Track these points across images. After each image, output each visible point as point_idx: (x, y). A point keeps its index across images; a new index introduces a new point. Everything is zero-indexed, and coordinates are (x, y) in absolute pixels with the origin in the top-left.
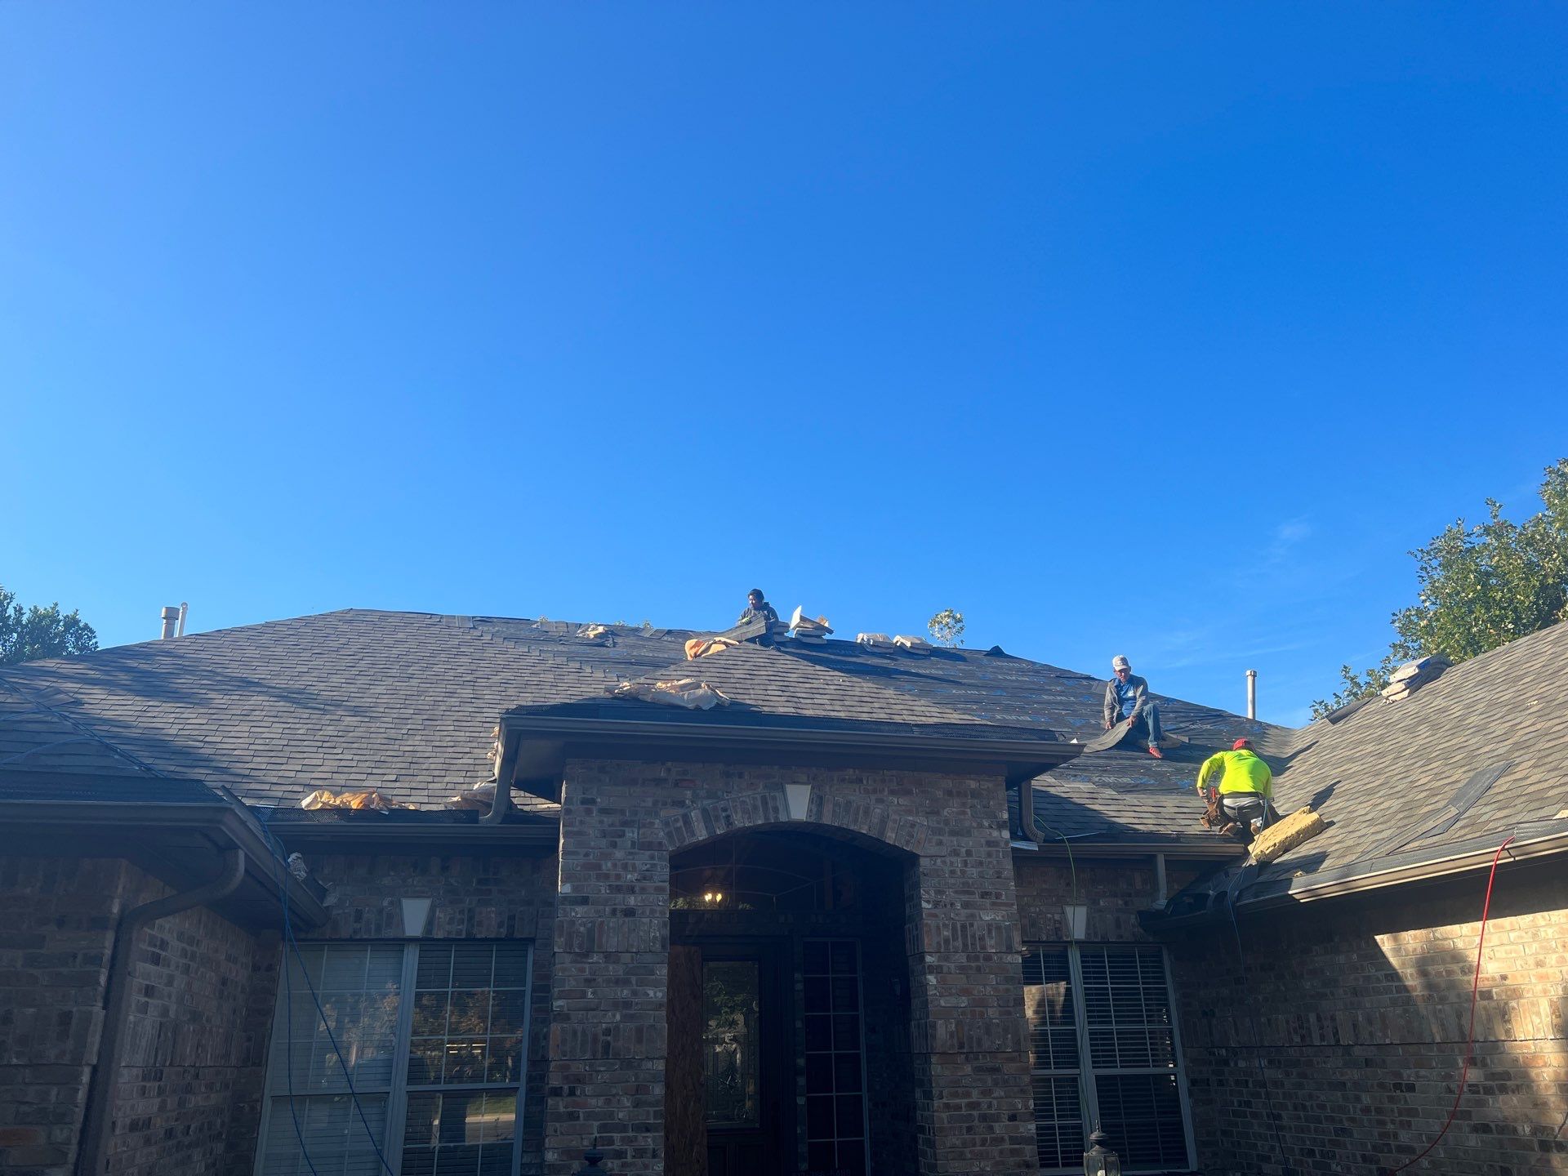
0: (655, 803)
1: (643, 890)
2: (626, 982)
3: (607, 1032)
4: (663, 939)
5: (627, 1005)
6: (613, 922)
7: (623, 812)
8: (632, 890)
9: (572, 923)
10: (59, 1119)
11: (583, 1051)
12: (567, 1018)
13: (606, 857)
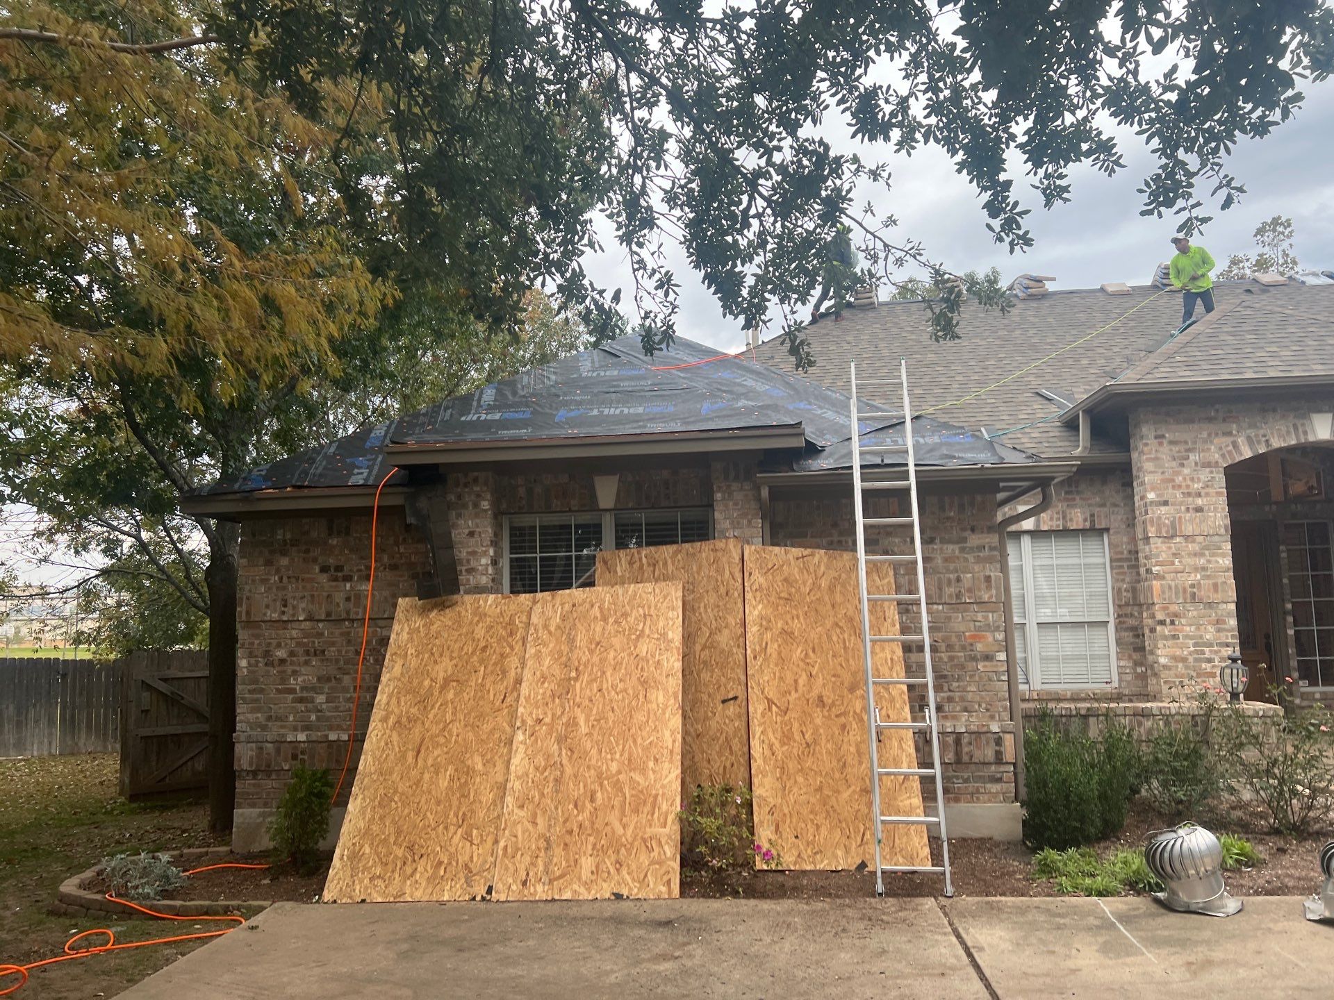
0: (1209, 435)
1: (1207, 494)
2: (1202, 555)
3: (1192, 586)
4: (1226, 527)
5: (1204, 569)
6: (1188, 516)
7: (1186, 442)
8: (1199, 495)
9: (1159, 518)
10: (997, 629)
11: (1177, 598)
12: (1163, 578)
13: (1178, 473)
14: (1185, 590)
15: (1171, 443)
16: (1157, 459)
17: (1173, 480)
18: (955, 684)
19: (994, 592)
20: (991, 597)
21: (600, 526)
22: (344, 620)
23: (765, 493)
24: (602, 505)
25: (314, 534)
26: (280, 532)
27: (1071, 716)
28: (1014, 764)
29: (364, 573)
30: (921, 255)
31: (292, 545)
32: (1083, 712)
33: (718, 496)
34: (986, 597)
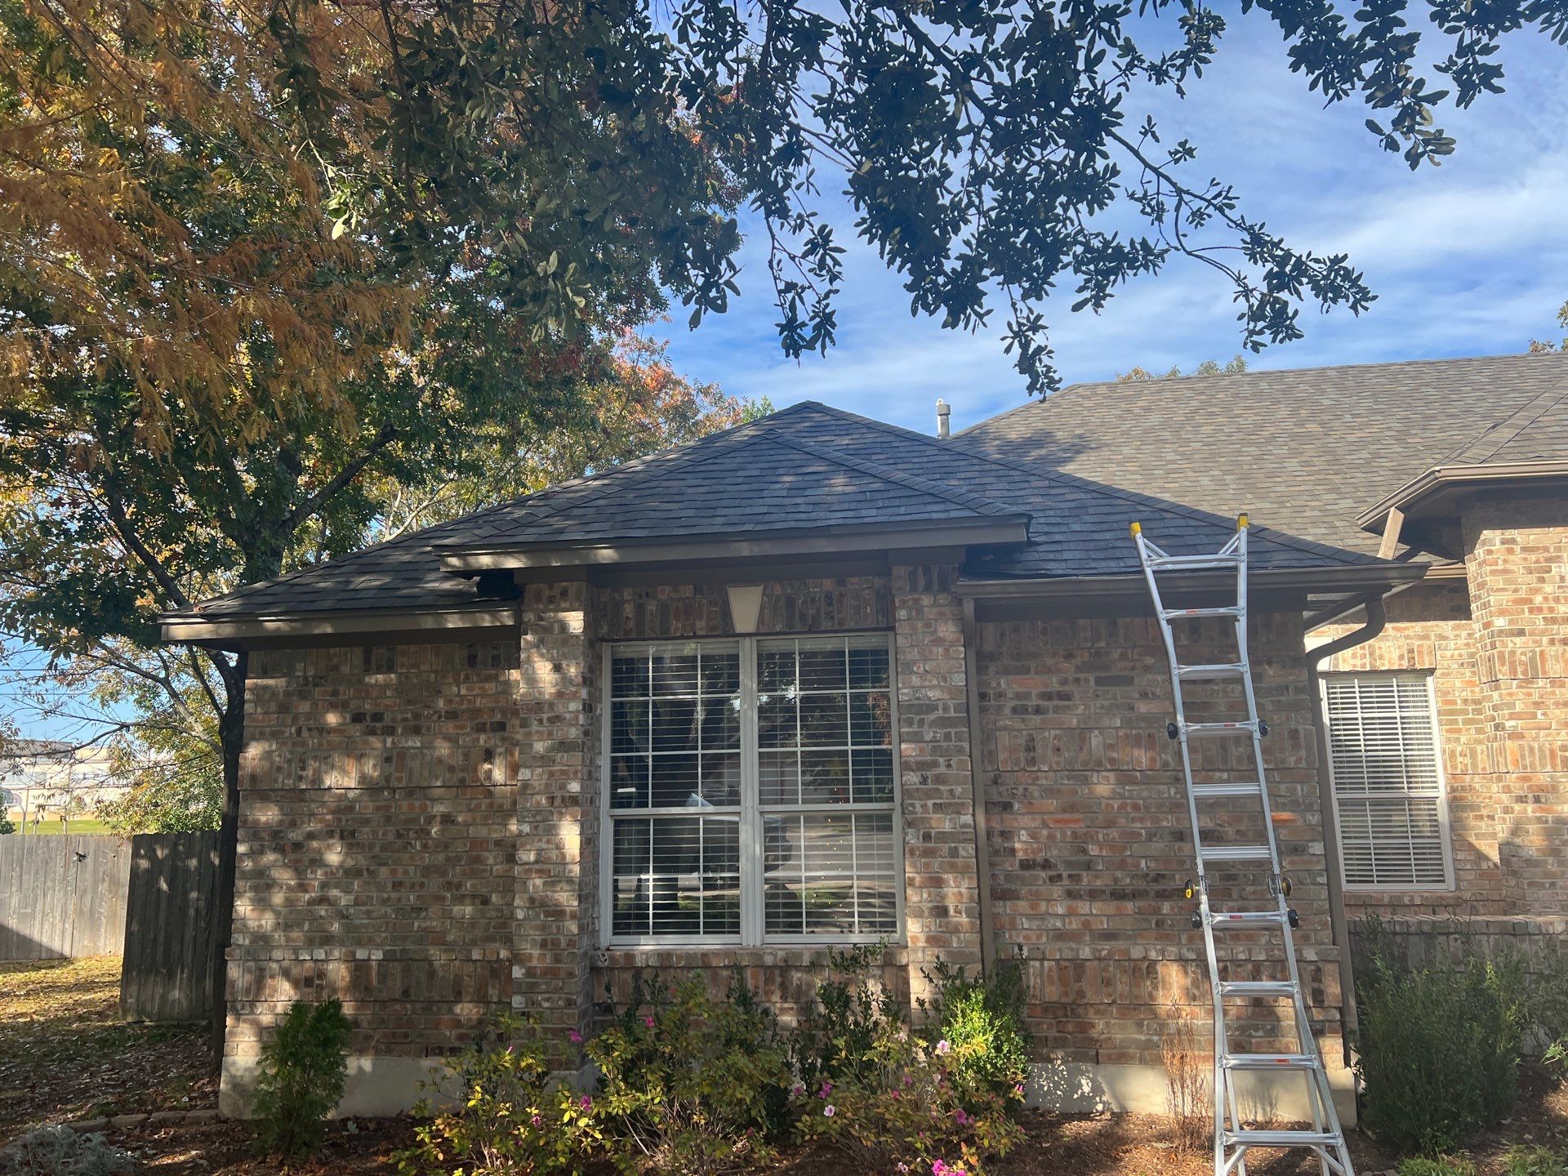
6: (1553, 650)
7: (1545, 549)
10: (1309, 807)
11: (1543, 765)
12: (1521, 736)
13: (1537, 591)
14: (1553, 753)
15: (1524, 549)
16: (1505, 571)
17: (1529, 601)
18: (1250, 889)
19: (1303, 753)
20: (1299, 761)
21: (736, 657)
22: (382, 789)
23: (969, 608)
24: (739, 629)
25: (345, 669)
26: (300, 666)
27: (1408, 934)
28: (1341, 1010)
29: (411, 724)
30: (1232, 207)
31: (316, 685)
32: (1426, 928)
33: (902, 614)
34: (1291, 762)
